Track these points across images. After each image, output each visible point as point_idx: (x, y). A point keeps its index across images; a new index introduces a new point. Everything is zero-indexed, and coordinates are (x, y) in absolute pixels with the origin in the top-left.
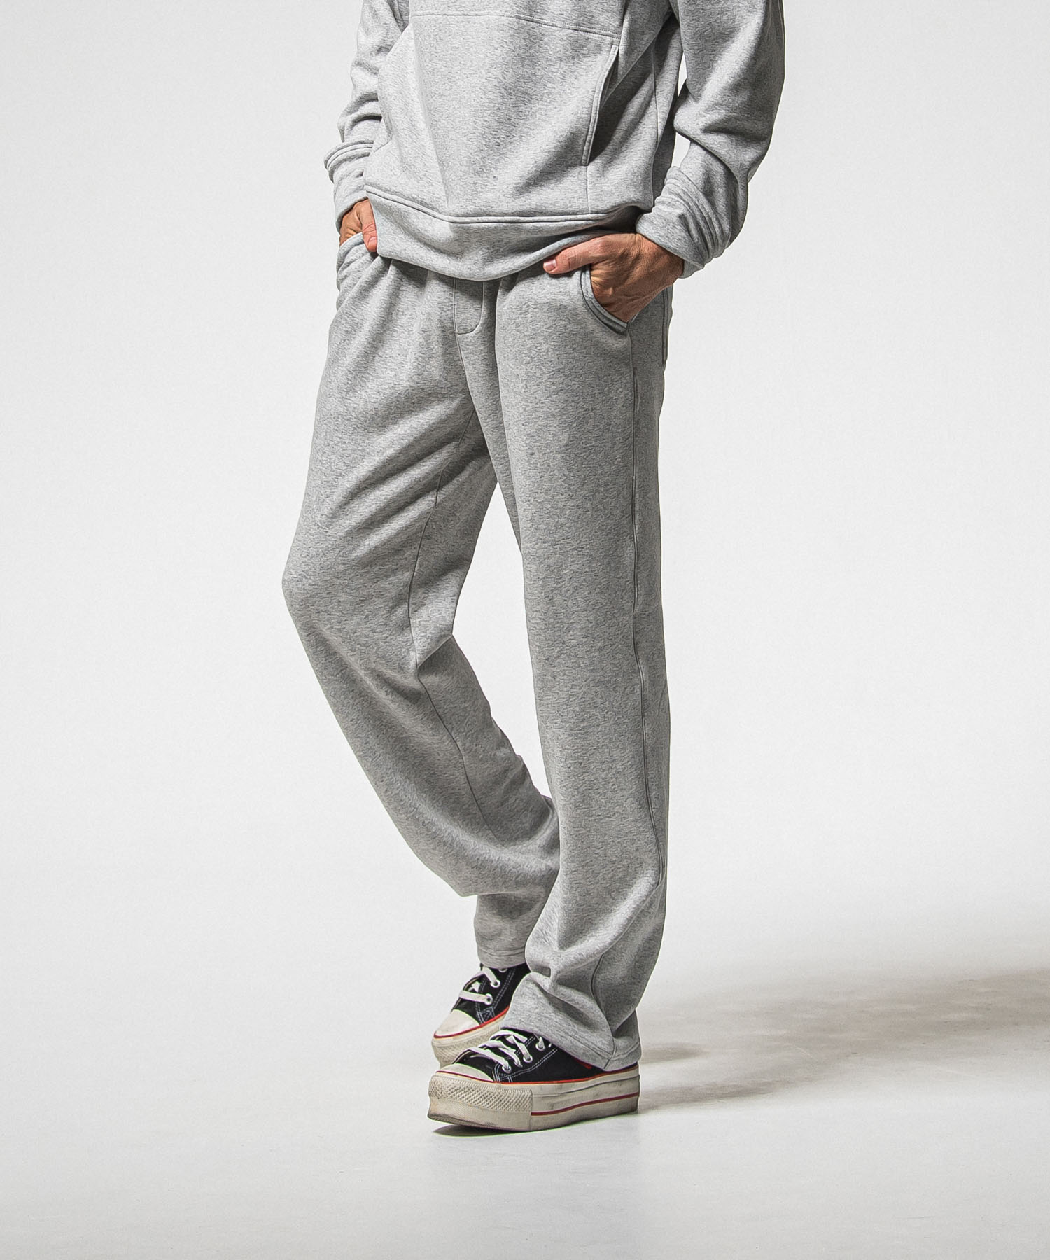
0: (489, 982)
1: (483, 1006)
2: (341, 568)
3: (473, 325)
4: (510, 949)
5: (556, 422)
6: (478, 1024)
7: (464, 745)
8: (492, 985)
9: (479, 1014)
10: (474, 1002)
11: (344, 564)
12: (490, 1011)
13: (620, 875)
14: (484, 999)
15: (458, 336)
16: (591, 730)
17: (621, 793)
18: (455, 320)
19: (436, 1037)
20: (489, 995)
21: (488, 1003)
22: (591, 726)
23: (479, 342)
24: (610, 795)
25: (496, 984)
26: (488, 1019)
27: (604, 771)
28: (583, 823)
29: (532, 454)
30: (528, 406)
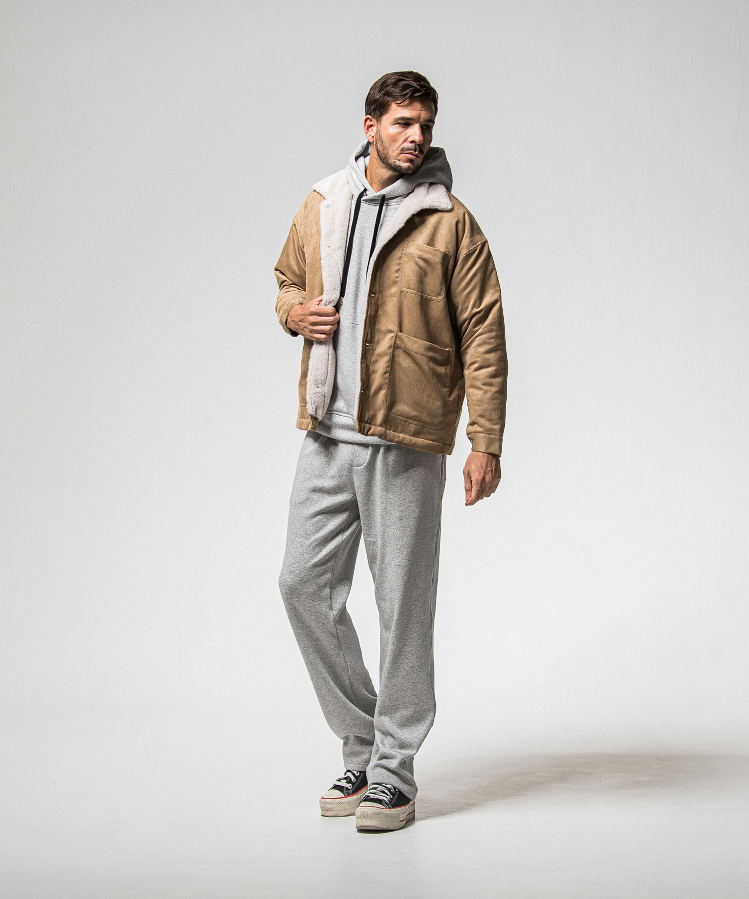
0: (351, 779)
1: (347, 789)
2: (298, 572)
3: (363, 463)
4: (364, 762)
5: (414, 505)
6: (344, 796)
7: (350, 664)
8: (352, 780)
9: (345, 792)
10: (343, 787)
11: (299, 570)
12: (351, 792)
13: (418, 710)
14: (349, 786)
15: (354, 468)
16: (413, 643)
17: (423, 672)
18: (354, 461)
19: (322, 798)
20: (350, 784)
21: (350, 788)
22: (413, 642)
23: (365, 471)
24: (419, 673)
25: (354, 780)
26: (349, 795)
27: (417, 662)
28: (405, 685)
29: (402, 520)
30: (401, 498)
